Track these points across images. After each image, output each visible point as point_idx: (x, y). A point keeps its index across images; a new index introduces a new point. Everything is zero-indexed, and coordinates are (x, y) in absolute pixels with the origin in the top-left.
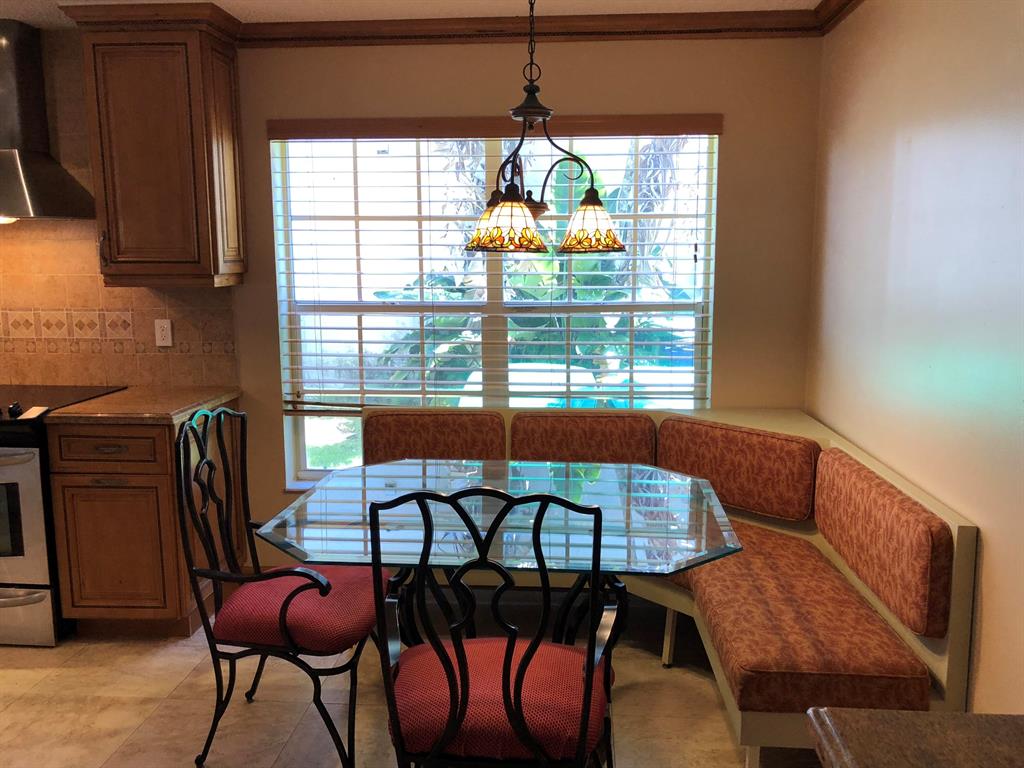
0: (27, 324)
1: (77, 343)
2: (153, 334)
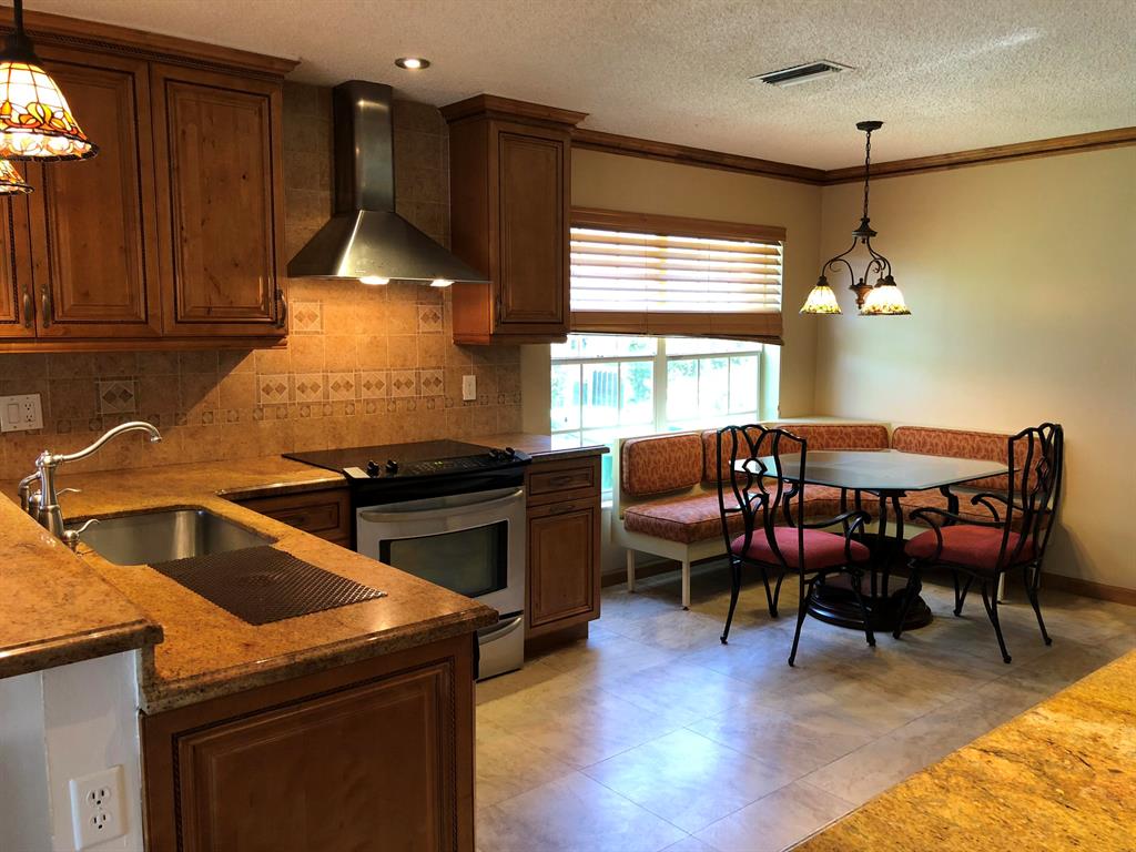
0: (348, 385)
1: (394, 402)
2: (461, 389)
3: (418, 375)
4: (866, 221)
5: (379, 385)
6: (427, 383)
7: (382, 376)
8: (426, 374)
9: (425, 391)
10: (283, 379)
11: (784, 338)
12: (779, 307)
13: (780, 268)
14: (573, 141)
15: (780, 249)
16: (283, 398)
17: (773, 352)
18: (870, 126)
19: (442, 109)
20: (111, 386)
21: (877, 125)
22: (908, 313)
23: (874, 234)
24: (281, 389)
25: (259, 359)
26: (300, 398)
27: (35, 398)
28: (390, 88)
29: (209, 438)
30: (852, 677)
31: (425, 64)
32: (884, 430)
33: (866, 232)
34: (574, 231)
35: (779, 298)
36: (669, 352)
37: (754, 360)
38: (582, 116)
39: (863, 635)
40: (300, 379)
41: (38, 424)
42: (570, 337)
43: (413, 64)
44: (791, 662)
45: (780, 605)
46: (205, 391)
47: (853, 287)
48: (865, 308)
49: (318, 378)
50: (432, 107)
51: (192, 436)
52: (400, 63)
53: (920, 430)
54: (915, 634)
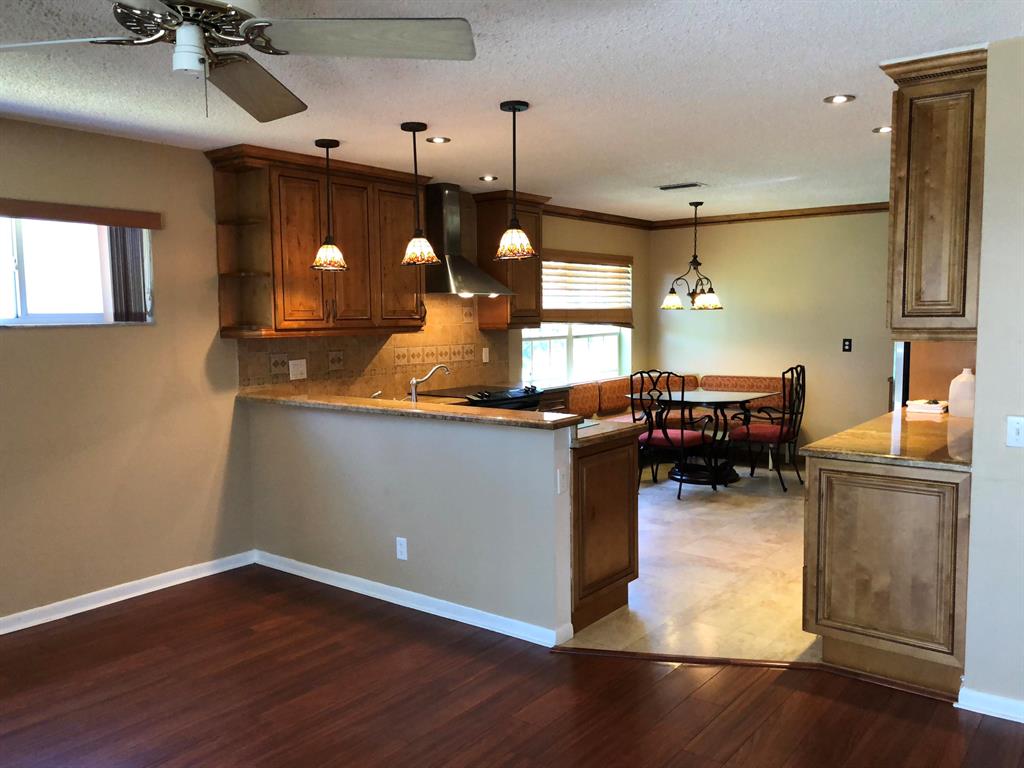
0: (433, 354)
1: (453, 364)
2: (481, 356)
3: (463, 348)
4: (695, 257)
5: (446, 353)
6: (467, 353)
7: (447, 349)
8: (467, 347)
9: (467, 358)
10: (404, 351)
11: (634, 324)
12: (630, 305)
13: (630, 282)
14: (544, 211)
15: (630, 269)
16: (404, 362)
17: (627, 332)
18: (697, 204)
19: (474, 195)
20: (333, 355)
21: (701, 204)
22: (721, 308)
23: (700, 264)
24: (404, 356)
25: (395, 339)
26: (413, 361)
27: (304, 361)
28: (458, 186)
29: (374, 383)
30: (712, 501)
31: (495, 178)
32: (695, 378)
33: (695, 263)
34: (544, 263)
35: (630, 300)
36: (574, 334)
37: (616, 337)
38: (549, 198)
39: (710, 486)
40: (413, 350)
41: (305, 376)
42: (543, 325)
43: (488, 178)
44: (679, 498)
45: (658, 478)
46: (373, 356)
47: (689, 294)
48: (695, 306)
49: (419, 350)
50: (468, 193)
51: (366, 383)
52: (482, 179)
53: (717, 377)
54: (734, 484)
